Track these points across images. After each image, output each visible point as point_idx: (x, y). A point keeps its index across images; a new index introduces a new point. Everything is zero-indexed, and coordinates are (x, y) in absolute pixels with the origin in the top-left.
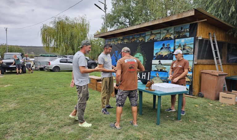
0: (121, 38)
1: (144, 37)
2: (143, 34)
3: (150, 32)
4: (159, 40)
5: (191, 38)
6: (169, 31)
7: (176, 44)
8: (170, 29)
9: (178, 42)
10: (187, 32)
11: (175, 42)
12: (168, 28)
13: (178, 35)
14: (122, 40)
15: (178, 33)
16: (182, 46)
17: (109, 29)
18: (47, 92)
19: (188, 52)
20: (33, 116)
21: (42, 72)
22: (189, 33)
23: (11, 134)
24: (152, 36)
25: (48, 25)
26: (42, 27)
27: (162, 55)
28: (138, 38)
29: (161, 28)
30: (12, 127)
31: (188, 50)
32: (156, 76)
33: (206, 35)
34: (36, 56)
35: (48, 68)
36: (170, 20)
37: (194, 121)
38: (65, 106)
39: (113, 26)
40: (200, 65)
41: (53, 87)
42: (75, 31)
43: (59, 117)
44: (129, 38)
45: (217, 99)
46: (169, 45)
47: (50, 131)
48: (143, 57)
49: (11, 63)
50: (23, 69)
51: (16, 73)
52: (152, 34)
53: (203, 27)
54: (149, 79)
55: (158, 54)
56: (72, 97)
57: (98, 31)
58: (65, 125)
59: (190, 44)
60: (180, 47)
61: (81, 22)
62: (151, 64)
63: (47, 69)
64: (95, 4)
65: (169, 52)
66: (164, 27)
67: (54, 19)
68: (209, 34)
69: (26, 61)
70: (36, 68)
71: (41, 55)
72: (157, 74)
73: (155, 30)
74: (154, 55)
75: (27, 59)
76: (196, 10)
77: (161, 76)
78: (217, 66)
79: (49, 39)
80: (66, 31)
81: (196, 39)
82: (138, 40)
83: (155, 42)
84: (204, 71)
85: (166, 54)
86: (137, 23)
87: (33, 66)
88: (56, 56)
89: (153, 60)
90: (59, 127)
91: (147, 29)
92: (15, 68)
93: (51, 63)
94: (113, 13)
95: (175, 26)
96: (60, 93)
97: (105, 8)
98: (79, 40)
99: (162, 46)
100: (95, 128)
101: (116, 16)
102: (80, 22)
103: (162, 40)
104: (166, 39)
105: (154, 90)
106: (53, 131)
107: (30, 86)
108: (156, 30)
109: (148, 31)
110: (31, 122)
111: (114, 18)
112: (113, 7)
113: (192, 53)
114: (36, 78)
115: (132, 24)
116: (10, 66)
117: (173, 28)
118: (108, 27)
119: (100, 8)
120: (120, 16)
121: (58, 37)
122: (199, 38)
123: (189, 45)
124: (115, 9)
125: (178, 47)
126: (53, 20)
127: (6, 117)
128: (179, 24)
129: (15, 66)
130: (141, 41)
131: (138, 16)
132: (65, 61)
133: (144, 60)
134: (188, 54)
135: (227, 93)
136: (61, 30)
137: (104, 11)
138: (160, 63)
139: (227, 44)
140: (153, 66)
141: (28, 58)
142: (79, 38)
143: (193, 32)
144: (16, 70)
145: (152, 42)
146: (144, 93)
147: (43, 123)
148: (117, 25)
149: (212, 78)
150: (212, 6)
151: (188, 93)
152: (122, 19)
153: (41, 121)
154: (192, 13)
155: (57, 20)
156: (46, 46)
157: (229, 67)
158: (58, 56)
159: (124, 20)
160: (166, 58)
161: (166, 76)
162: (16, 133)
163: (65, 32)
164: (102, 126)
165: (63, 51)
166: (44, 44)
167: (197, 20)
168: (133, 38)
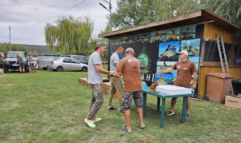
0: (126, 38)
1: (149, 38)
2: (148, 34)
3: (155, 32)
4: (164, 41)
5: (197, 39)
6: (175, 32)
7: (182, 46)
8: (176, 30)
9: (184, 44)
10: (193, 33)
11: (180, 43)
12: (174, 29)
13: (184, 36)
14: (127, 40)
15: (184, 34)
16: (188, 48)
17: (113, 29)
18: (50, 92)
19: (194, 53)
20: (36, 116)
21: (45, 72)
22: (195, 34)
23: (14, 133)
24: (157, 36)
25: (52, 24)
26: (46, 26)
27: (168, 57)
28: (143, 38)
29: (167, 29)
30: (14, 127)
31: (194, 52)
32: (160, 77)
33: (213, 36)
34: (40, 55)
35: (51, 67)
36: (176, 21)
37: (199, 125)
38: (68, 107)
39: (117, 25)
40: (206, 67)
41: (56, 87)
42: (79, 30)
43: (62, 118)
44: (134, 39)
45: (223, 102)
46: (175, 46)
47: (52, 132)
48: (148, 58)
49: (14, 62)
50: (27, 68)
51: (19, 72)
52: (157, 35)
53: (210, 28)
54: (154, 81)
55: (164, 55)
56: (75, 97)
57: (102, 31)
58: (68, 126)
59: (197, 46)
60: (186, 49)
61: (86, 21)
62: (156, 66)
63: (50, 69)
64: (100, 3)
65: (175, 53)
66: (170, 28)
67: (58, 17)
68: (216, 35)
69: (29, 61)
70: (40, 68)
71: (44, 54)
72: (162, 76)
73: (160, 31)
74: (159, 56)
75: (30, 59)
76: (202, 11)
77: (166, 78)
78: (223, 69)
79: (52, 38)
80: (70, 30)
81: (202, 41)
82: (143, 40)
83: (160, 43)
84: (209, 74)
85: (171, 55)
86: (142, 23)
87: (36, 66)
88: (59, 56)
89: (158, 62)
90: (62, 127)
91: (152, 30)
92: (19, 67)
93: (55, 62)
94: (118, 12)
95: (181, 27)
96: (63, 93)
97: (110, 8)
98: (83, 39)
99: (168, 48)
100: (98, 130)
101: (120, 16)
102: (84, 21)
103: (168, 41)
104: (171, 40)
105: (159, 92)
106: (55, 131)
107: (33, 86)
108: (162, 31)
109: (154, 31)
110: (33, 122)
111: (119, 18)
112: (118, 7)
113: (198, 55)
114: (39, 77)
115: (137, 24)
116: (14, 65)
117: (179, 29)
118: (113, 26)
119: (105, 7)
120: (124, 16)
121: (62, 36)
122: (205, 40)
123: (195, 47)
124: (120, 8)
125: (184, 49)
126: (57, 19)
127: (9, 116)
128: (185, 25)
129: (18, 65)
130: (146, 41)
131: (143, 16)
132: (69, 61)
133: (149, 61)
134: (194, 56)
135: (233, 97)
136: (66, 29)
137: (109, 10)
138: (165, 65)
139: (234, 46)
140: (157, 67)
141: (31, 57)
142: (83, 37)
143: (199, 33)
144: (19, 69)
145: (157, 43)
146: (148, 95)
147: (46, 123)
148: (122, 25)
149: (218, 81)
150: (220, 7)
151: (193, 96)
152: (127, 19)
153: (43, 121)
154: (199, 14)
155: (61, 19)
156: (50, 45)
157: (236, 70)
158: (62, 56)
159: (129, 20)
160: (171, 59)
161: (171, 78)
162: (18, 133)
163: (69, 32)
164: (105, 128)
165: (66, 50)
166: (47, 43)
167: (204, 20)
168: (138, 39)
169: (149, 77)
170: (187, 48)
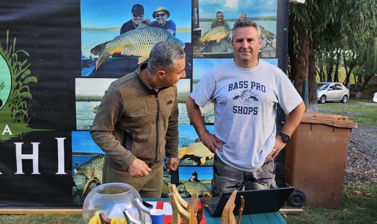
46: (167, 13)
59: (265, 19)
62: (73, 99)
113: (274, 55)
125: (213, 26)
169: (35, 157)
170: (227, 27)
